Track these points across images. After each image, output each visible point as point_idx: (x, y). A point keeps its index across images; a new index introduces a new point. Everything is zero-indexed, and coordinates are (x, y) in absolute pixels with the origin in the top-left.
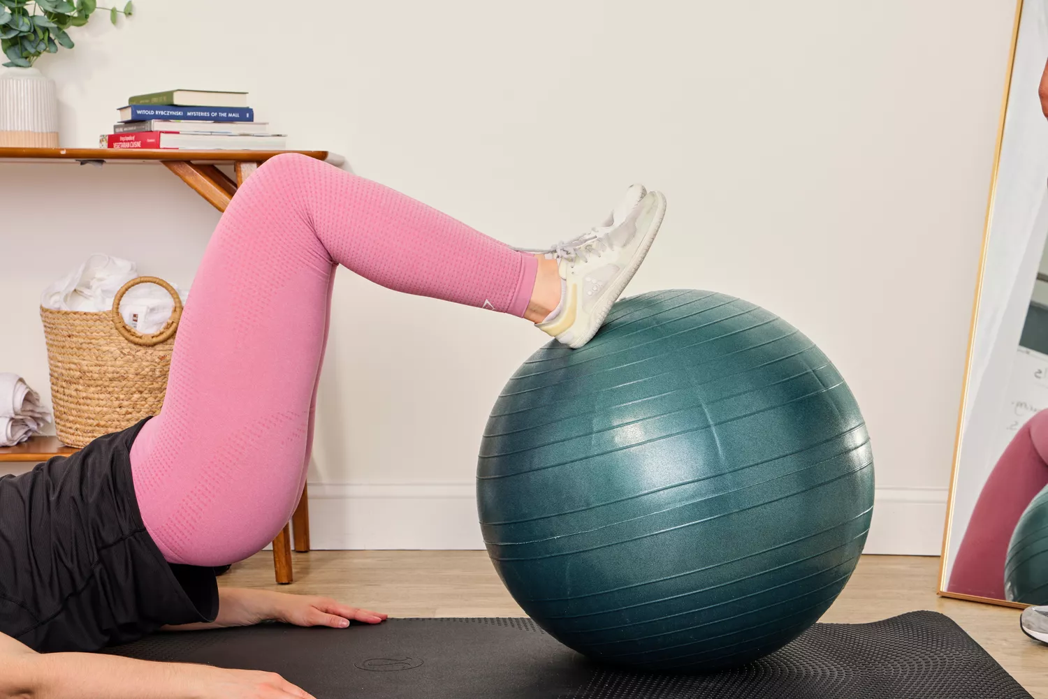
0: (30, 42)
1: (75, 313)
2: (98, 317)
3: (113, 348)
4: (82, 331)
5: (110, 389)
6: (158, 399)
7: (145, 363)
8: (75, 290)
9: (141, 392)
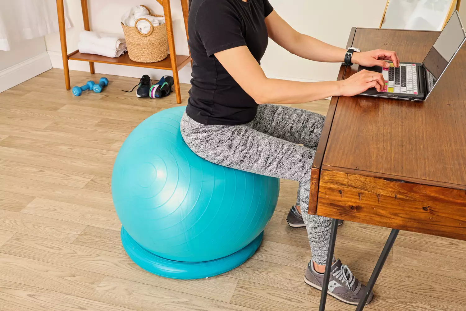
1: (126, 26)
2: (132, 28)
3: (136, 37)
4: (129, 32)
6: (150, 50)
7: (145, 41)
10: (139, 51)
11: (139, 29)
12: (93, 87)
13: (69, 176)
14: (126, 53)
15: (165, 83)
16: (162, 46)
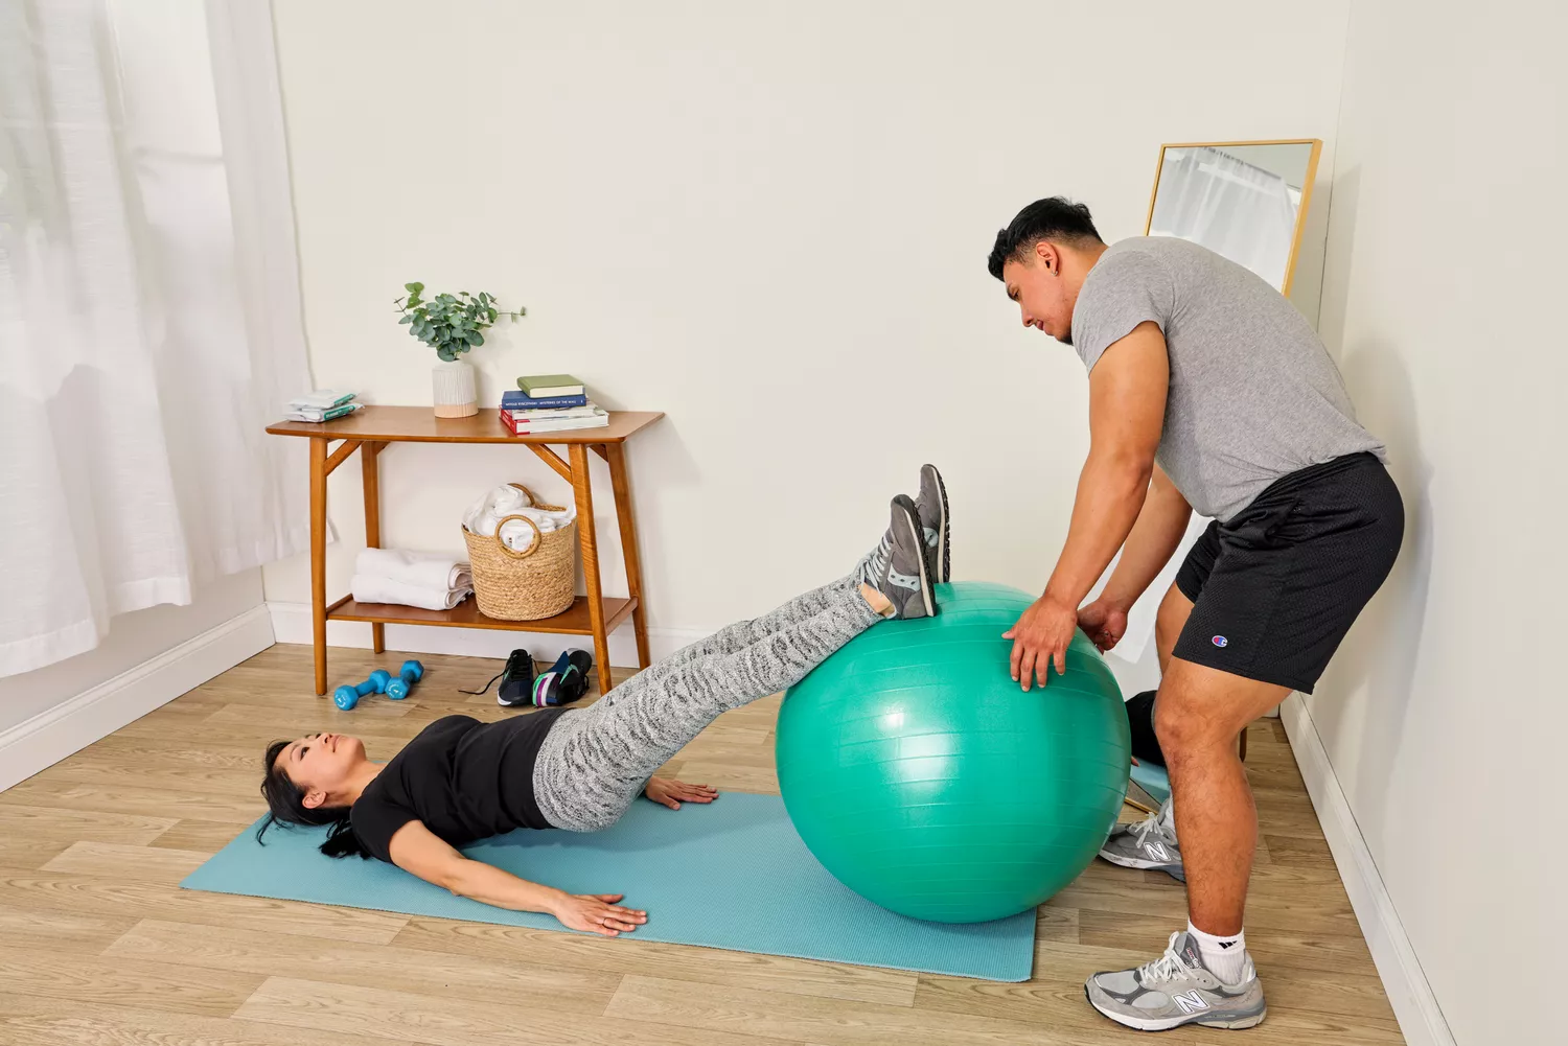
0: (452, 347)
1: (478, 532)
2: (488, 538)
5: (498, 585)
6: (530, 590)
7: (519, 570)
9: (518, 587)
10: (504, 593)
11: (506, 541)
12: (386, 684)
13: (351, 916)
14: (471, 598)
15: (569, 669)
16: (561, 579)
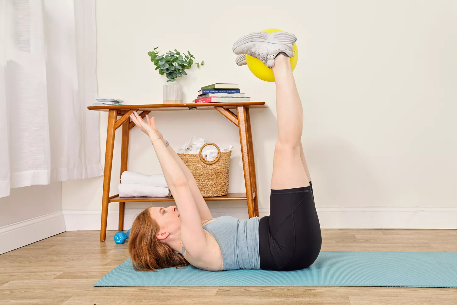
0: (174, 74)
1: (188, 155)
2: (195, 156)
3: (200, 165)
4: (190, 160)
5: (199, 178)
6: (213, 181)
8: (187, 148)
9: (208, 179)
11: (204, 156)
